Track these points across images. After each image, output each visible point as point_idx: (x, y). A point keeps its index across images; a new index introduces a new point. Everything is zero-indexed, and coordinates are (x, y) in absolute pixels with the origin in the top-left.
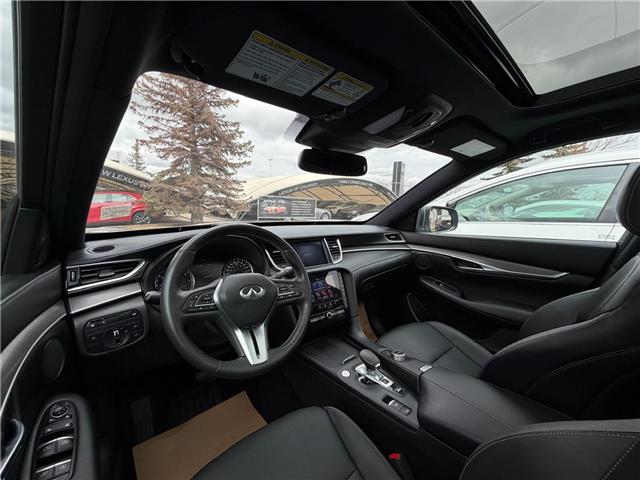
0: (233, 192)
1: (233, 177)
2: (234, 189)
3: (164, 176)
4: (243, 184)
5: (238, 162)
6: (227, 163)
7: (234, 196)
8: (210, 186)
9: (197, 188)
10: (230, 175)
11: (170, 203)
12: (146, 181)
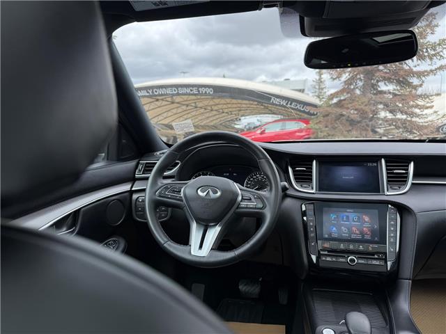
0: (417, 111)
1: (420, 91)
2: (417, 106)
3: (332, 99)
4: (435, 98)
5: (428, 68)
6: (411, 73)
7: (418, 116)
8: (386, 105)
9: (367, 109)
10: (415, 88)
11: (334, 128)
12: (315, 106)
